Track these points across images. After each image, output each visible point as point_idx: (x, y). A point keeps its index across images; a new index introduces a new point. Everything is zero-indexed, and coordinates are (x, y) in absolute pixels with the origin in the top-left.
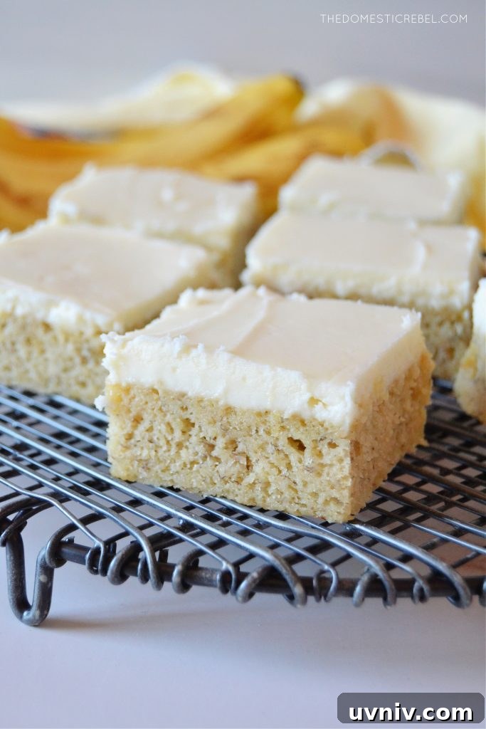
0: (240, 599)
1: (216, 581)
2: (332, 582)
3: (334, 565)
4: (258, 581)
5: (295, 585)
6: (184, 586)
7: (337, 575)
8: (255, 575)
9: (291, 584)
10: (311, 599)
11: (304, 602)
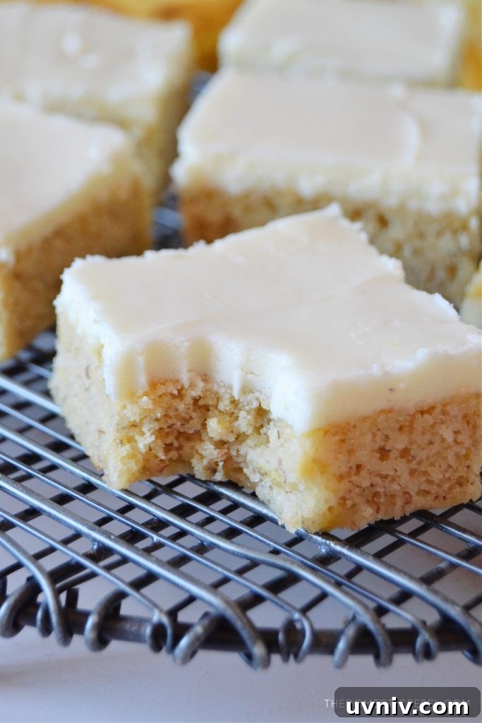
0: (179, 661)
1: (144, 635)
2: (304, 636)
3: (305, 610)
4: (203, 638)
5: (254, 643)
6: (101, 641)
7: (311, 626)
8: (199, 630)
9: (249, 642)
10: (276, 659)
11: (266, 663)
